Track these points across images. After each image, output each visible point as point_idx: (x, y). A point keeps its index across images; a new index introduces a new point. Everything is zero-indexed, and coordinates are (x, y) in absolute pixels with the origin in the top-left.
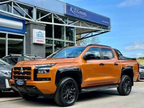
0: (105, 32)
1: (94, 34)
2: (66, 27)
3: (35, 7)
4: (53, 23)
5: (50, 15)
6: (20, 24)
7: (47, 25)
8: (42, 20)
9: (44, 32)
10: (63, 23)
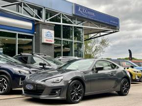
0: (113, 32)
1: (102, 34)
2: (75, 27)
3: (44, 7)
4: (61, 23)
5: (59, 16)
6: (30, 25)
7: (56, 25)
8: (50, 20)
9: (53, 32)
10: (71, 23)
